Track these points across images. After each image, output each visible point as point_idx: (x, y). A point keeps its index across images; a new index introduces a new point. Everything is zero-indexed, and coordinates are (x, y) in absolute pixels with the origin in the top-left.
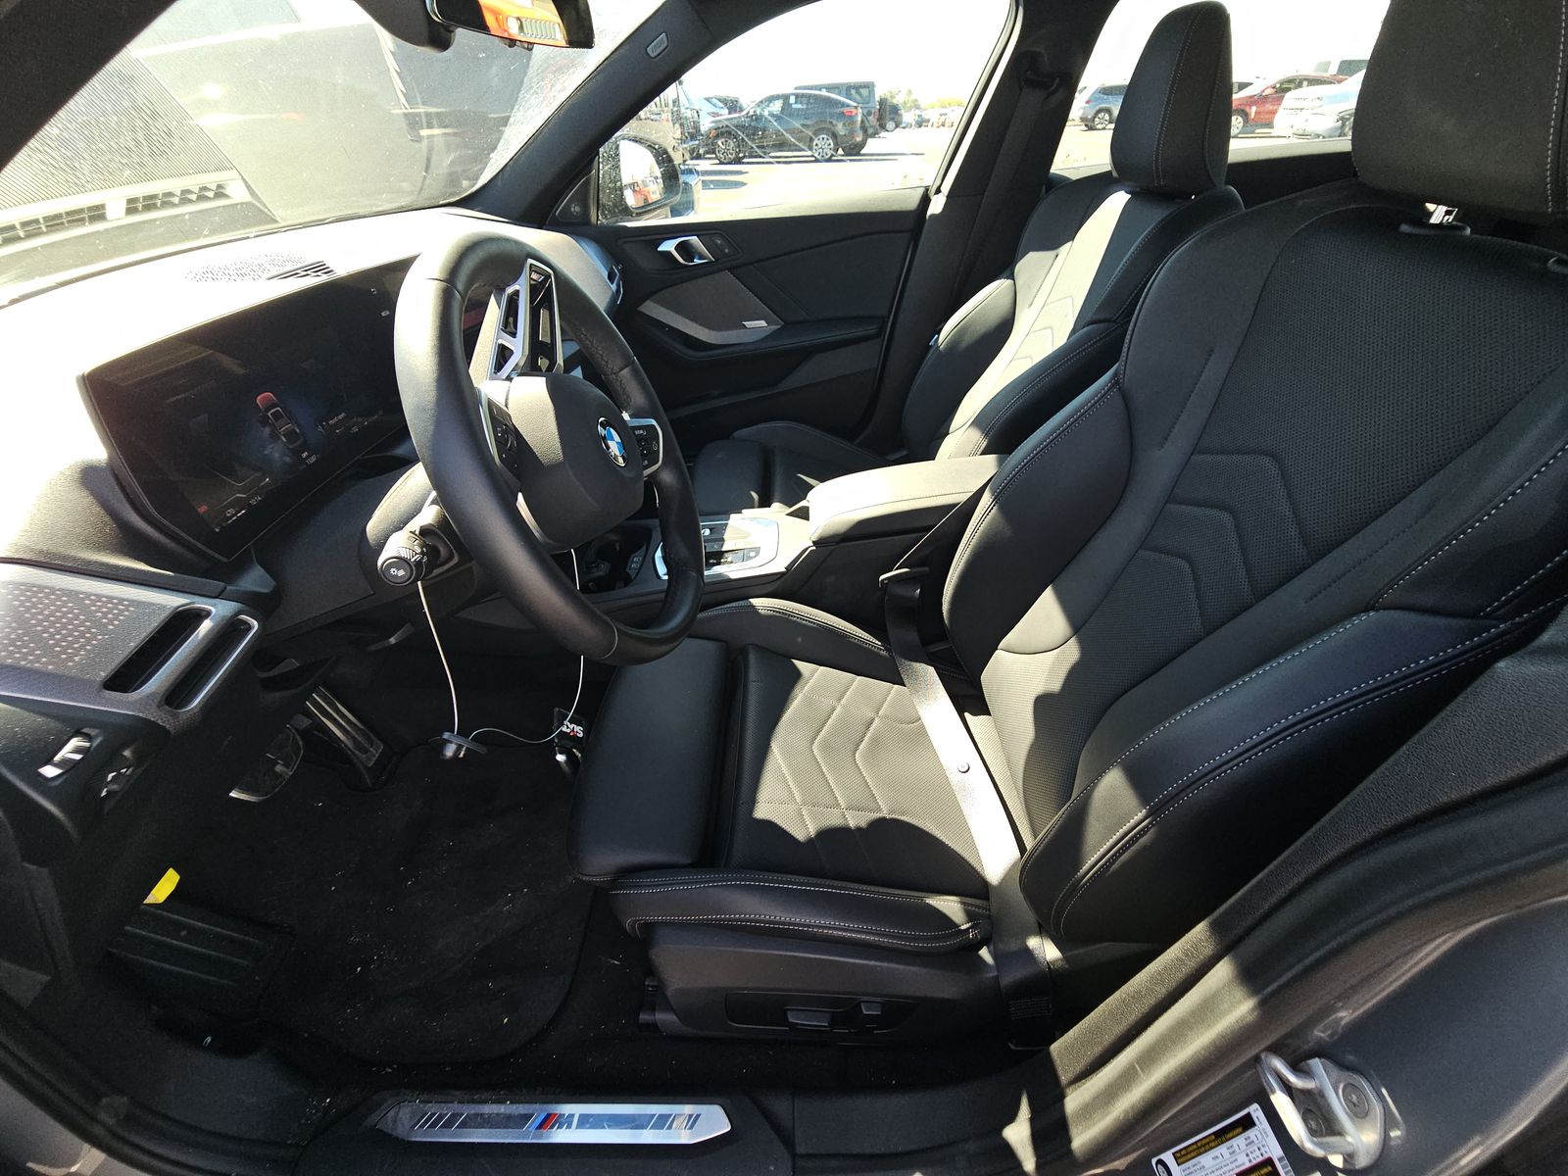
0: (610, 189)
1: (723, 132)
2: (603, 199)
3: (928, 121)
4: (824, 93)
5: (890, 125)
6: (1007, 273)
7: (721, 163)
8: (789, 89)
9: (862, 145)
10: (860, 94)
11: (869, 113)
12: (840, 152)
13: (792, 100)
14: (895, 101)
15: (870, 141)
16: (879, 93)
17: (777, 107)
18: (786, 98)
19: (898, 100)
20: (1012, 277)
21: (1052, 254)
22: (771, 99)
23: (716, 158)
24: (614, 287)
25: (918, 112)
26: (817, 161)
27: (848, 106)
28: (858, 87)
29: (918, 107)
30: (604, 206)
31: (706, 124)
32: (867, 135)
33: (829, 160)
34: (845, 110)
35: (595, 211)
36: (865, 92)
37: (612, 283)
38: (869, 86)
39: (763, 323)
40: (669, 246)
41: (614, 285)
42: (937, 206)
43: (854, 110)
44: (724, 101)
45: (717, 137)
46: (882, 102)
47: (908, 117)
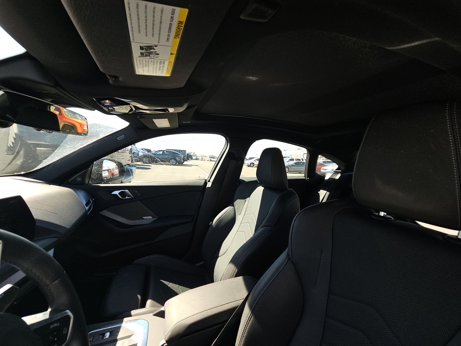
0: (96, 174)
1: (145, 156)
2: (92, 176)
3: (199, 159)
4: (173, 151)
5: (190, 159)
6: (232, 204)
7: (144, 163)
8: (164, 149)
9: (183, 162)
10: (182, 152)
11: (185, 156)
12: (177, 163)
13: (165, 152)
14: (191, 154)
15: (185, 162)
16: (187, 152)
17: (161, 153)
18: (163, 151)
19: (192, 154)
20: (233, 206)
21: (244, 200)
22: (160, 151)
23: (143, 162)
24: (87, 208)
25: (196, 157)
26: (171, 165)
27: (180, 154)
28: (182, 151)
29: (196, 156)
30: (92, 178)
31: (141, 154)
32: (184, 161)
33: (174, 165)
34: (179, 155)
35: (88, 179)
36: (184, 152)
37: (87, 207)
38: (185, 151)
39: (151, 217)
40: (116, 192)
41: (88, 207)
42: (209, 185)
43: (181, 156)
44: (146, 150)
45: (144, 158)
46: (188, 154)
47: (194, 158)
